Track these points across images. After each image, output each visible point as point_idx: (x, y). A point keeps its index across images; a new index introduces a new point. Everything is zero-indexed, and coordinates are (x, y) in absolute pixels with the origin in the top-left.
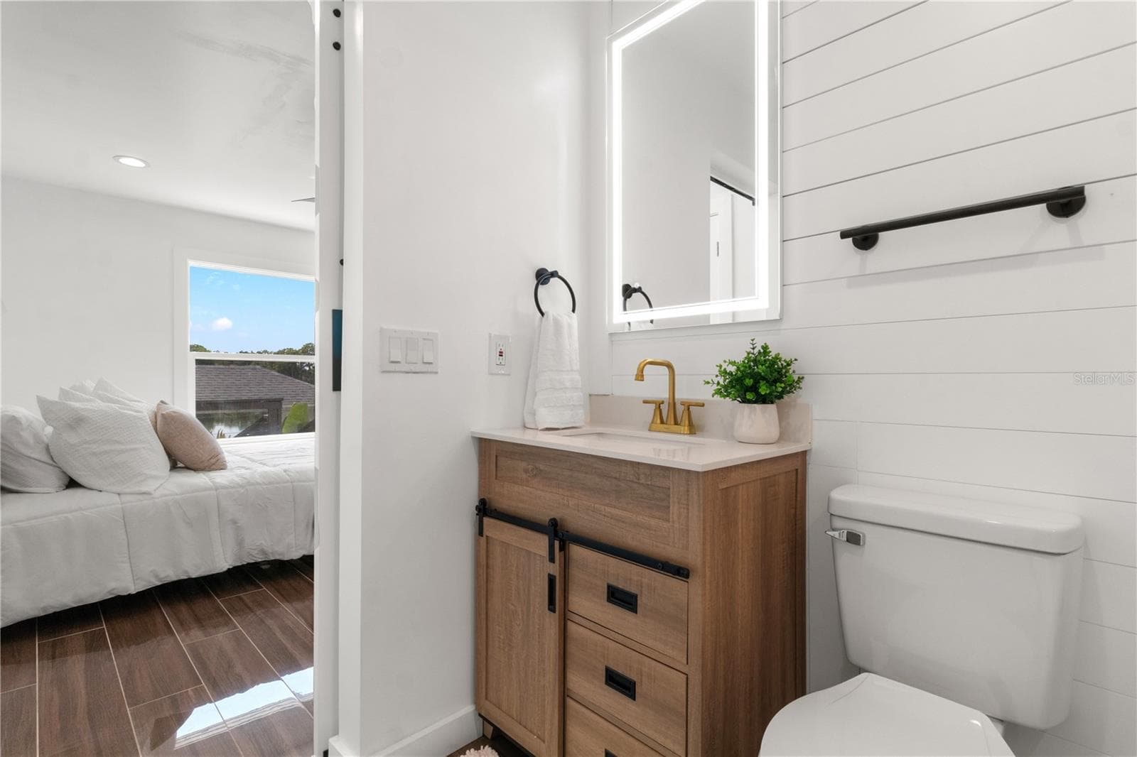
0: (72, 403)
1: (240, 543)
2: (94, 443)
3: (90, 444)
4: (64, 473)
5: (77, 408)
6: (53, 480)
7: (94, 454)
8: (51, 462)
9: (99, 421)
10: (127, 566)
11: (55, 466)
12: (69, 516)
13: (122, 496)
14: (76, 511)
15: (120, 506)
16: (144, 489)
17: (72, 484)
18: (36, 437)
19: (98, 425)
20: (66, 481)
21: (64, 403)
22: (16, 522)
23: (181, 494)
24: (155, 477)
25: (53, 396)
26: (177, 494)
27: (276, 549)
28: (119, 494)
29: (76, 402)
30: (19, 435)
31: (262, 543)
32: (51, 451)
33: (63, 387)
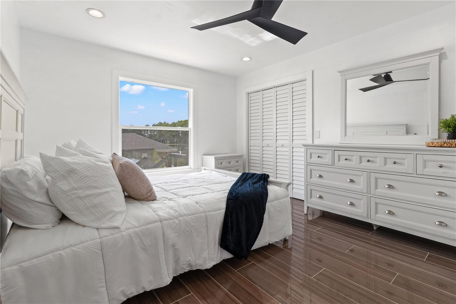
0: (64, 158)
1: (177, 261)
2: (80, 189)
3: (77, 190)
4: (58, 210)
5: (68, 162)
6: (52, 217)
7: (80, 198)
8: (49, 203)
9: (83, 171)
10: (104, 289)
11: (52, 206)
12: (61, 252)
13: (100, 231)
14: (68, 247)
15: (99, 240)
16: (115, 224)
17: (63, 218)
18: (40, 184)
19: (83, 174)
20: (60, 217)
21: (59, 158)
22: (22, 262)
23: (139, 227)
24: (120, 213)
25: (52, 153)
26: (136, 227)
27: (198, 262)
28: (97, 229)
29: (66, 156)
30: (27, 185)
31: (189, 259)
32: (50, 195)
33: (58, 145)
